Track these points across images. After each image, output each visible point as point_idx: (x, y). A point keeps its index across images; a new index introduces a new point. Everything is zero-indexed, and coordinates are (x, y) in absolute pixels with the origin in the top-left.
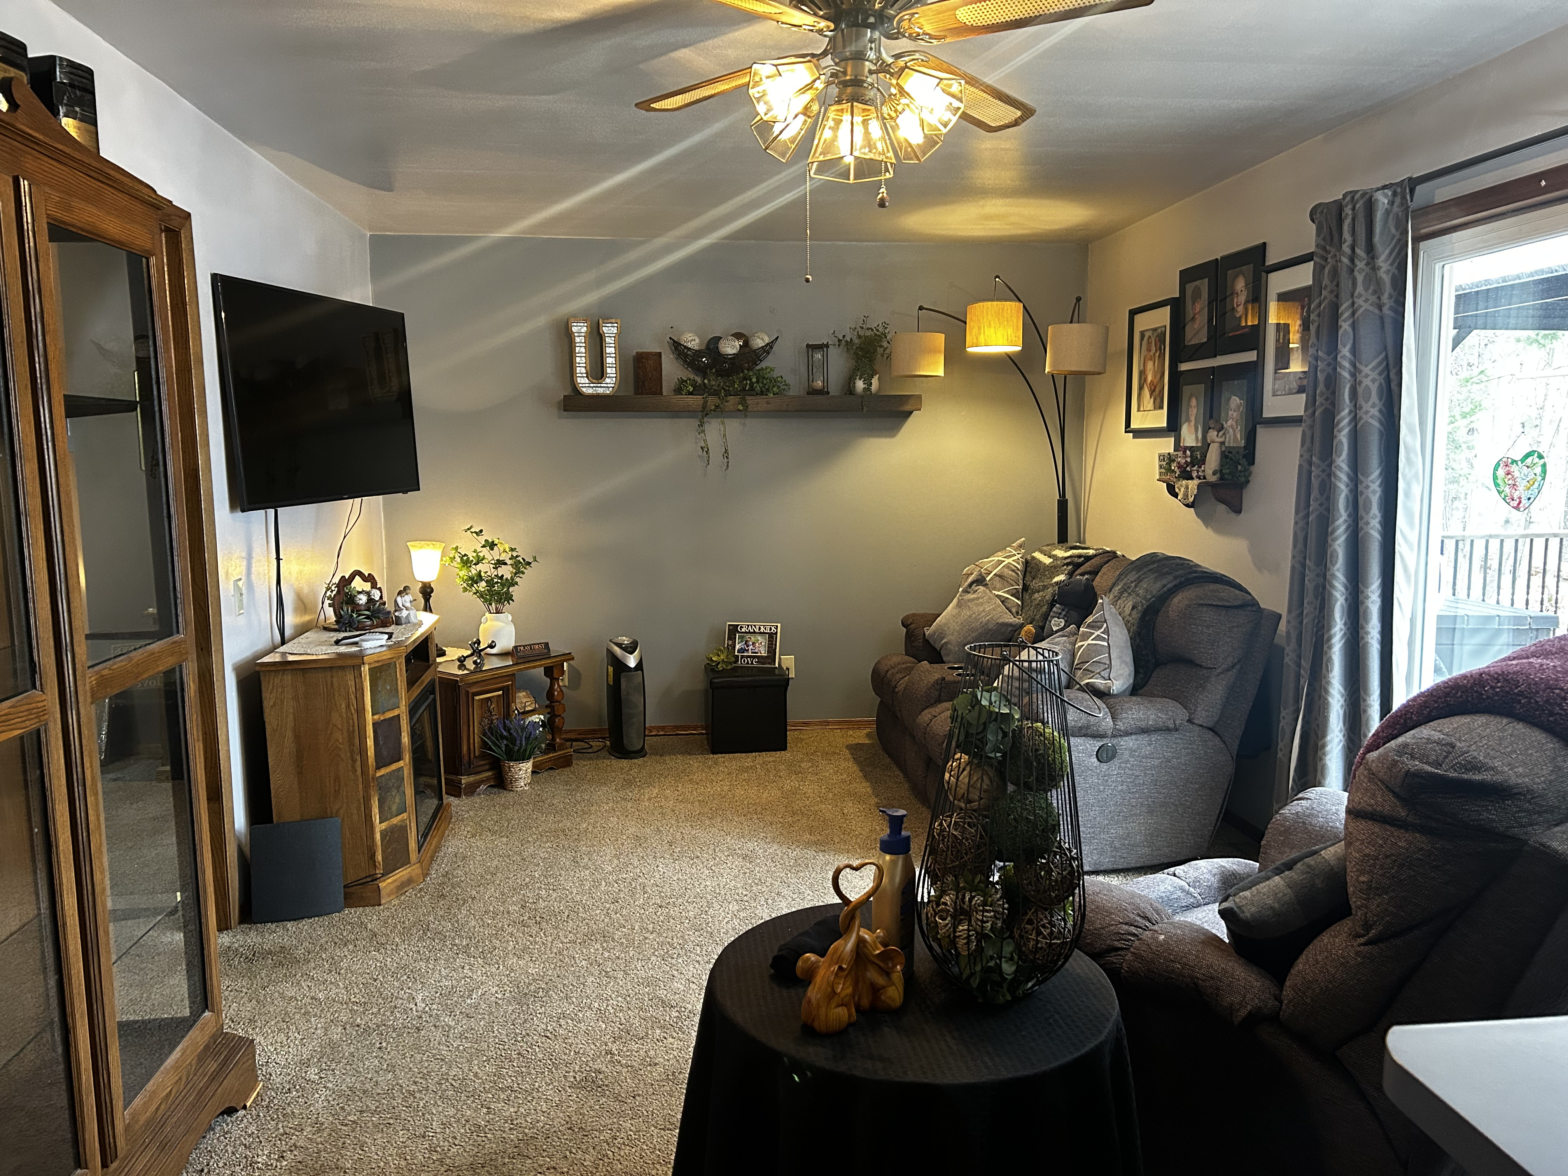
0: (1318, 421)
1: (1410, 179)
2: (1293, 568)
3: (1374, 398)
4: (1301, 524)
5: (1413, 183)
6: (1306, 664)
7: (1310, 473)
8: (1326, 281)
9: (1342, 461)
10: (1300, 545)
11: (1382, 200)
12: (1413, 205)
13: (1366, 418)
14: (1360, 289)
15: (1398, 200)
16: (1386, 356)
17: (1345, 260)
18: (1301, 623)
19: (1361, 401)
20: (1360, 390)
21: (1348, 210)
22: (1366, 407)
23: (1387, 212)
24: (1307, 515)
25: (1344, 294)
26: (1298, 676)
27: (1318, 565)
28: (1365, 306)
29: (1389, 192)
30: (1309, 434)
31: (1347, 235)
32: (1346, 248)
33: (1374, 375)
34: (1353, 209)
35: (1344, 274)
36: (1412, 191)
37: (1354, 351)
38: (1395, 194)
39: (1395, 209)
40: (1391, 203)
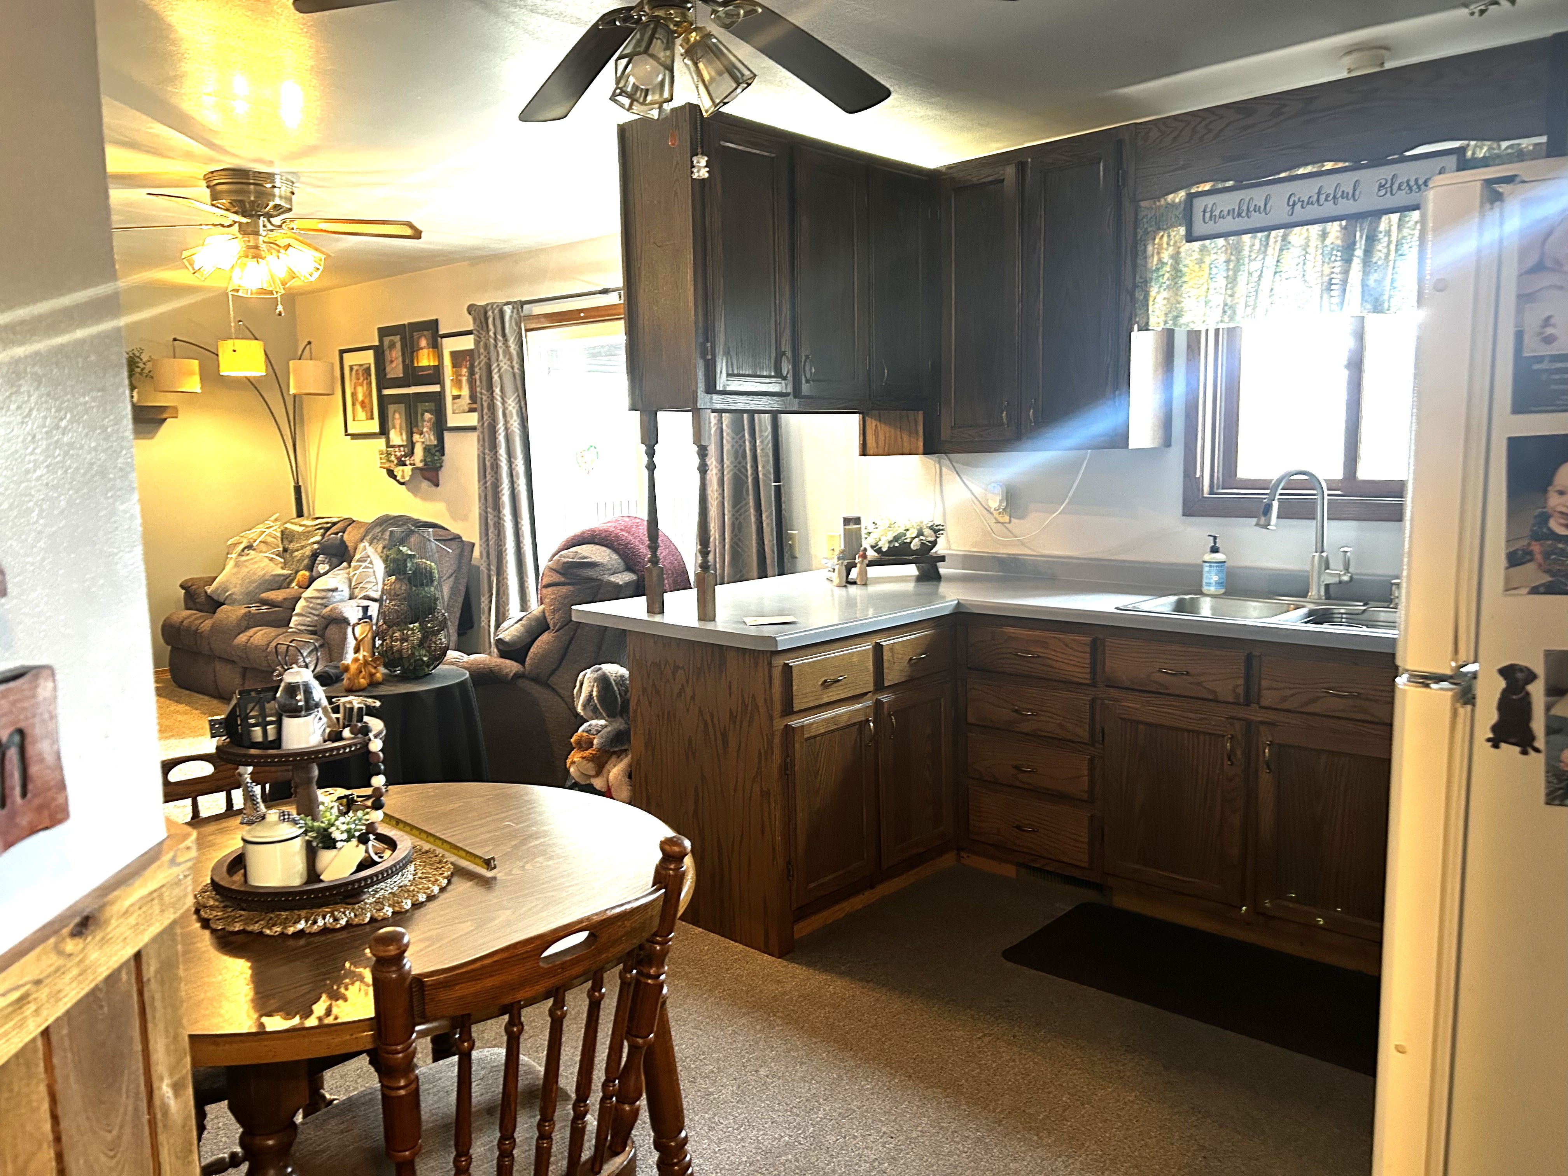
0: (486, 431)
1: (520, 301)
2: (480, 514)
3: (515, 417)
4: (483, 488)
5: (523, 303)
6: (493, 568)
7: (484, 459)
8: (482, 350)
9: (502, 451)
10: (483, 501)
11: (508, 310)
12: (522, 315)
13: (512, 428)
14: (501, 357)
15: (515, 311)
16: (518, 395)
17: (492, 341)
18: (488, 545)
19: (508, 419)
20: (507, 412)
21: (490, 313)
22: (512, 422)
23: (511, 317)
24: (486, 483)
25: (493, 359)
26: (489, 577)
27: (494, 510)
28: (505, 367)
29: (510, 306)
30: (481, 437)
31: (491, 327)
32: (491, 333)
33: (513, 404)
34: (493, 312)
35: (492, 348)
36: (522, 307)
37: (502, 390)
38: (513, 308)
39: (515, 315)
40: (512, 312)
